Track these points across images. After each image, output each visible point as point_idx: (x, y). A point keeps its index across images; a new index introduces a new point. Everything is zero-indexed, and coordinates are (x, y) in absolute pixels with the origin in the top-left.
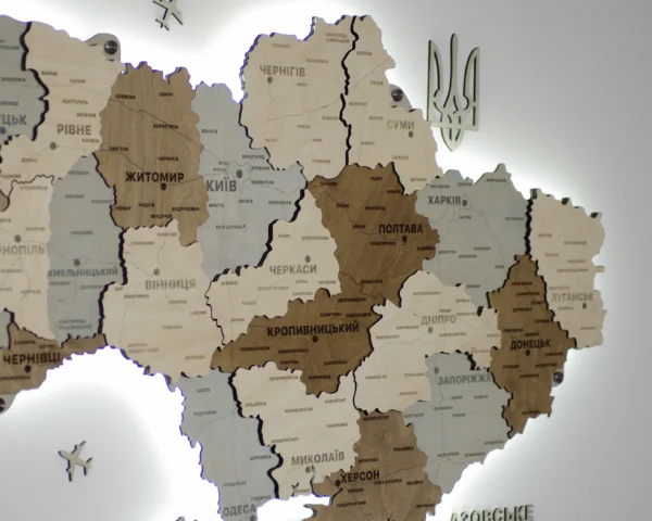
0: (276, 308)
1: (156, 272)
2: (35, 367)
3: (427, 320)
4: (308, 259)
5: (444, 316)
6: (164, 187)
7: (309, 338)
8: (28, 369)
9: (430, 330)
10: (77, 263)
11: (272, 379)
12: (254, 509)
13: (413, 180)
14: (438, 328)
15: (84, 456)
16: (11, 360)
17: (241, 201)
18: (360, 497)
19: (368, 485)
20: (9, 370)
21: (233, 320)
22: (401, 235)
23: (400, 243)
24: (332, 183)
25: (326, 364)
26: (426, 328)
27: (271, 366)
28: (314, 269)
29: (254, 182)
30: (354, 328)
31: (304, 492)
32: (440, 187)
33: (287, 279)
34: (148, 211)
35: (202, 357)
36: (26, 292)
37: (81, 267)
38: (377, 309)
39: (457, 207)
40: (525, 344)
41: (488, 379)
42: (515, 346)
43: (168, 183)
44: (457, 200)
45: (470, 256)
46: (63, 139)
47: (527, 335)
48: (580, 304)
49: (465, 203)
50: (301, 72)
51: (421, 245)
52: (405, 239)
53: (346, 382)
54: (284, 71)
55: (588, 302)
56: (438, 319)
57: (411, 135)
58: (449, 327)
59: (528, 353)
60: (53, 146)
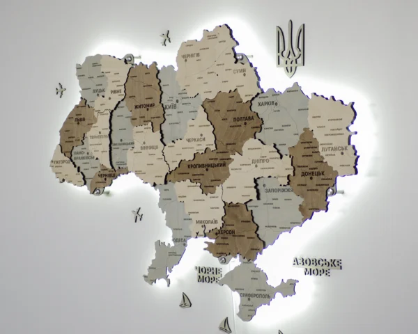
0: (188, 156)
1: (144, 143)
2: (108, 179)
3: (254, 161)
4: (201, 135)
5: (263, 159)
6: (148, 110)
7: (204, 169)
8: (105, 179)
9: (256, 166)
10: (121, 140)
11: (189, 186)
12: (185, 241)
13: (246, 96)
14: (260, 165)
15: (140, 213)
16: (100, 176)
17: (178, 112)
18: (226, 241)
19: (230, 236)
20: (100, 179)
21: (173, 162)
22: (243, 122)
23: (243, 126)
24: (213, 101)
25: (212, 181)
26: (254, 165)
27: (188, 181)
28: (204, 139)
29: (183, 104)
30: (224, 165)
31: (201, 235)
32: (264, 97)
33: (193, 144)
34: (142, 119)
35: (161, 177)
36: (102, 152)
37: (123, 142)
38: (231, 156)
39: (273, 106)
40: (309, 174)
41: (292, 191)
42: (304, 174)
43: (149, 108)
44: (273, 103)
45: (280, 130)
46: (113, 96)
47: (311, 169)
48: (340, 152)
49: (276, 104)
50: (198, 55)
51: (253, 126)
52: (245, 124)
53: (218, 189)
54: (192, 56)
55: (344, 151)
56: (259, 161)
57: (245, 75)
58: (266, 165)
59: (311, 178)
60: (110, 99)
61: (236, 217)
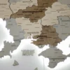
7: (31, 13)
12: (20, 40)
38: (46, 8)
56: (60, 10)
61: (47, 31)
